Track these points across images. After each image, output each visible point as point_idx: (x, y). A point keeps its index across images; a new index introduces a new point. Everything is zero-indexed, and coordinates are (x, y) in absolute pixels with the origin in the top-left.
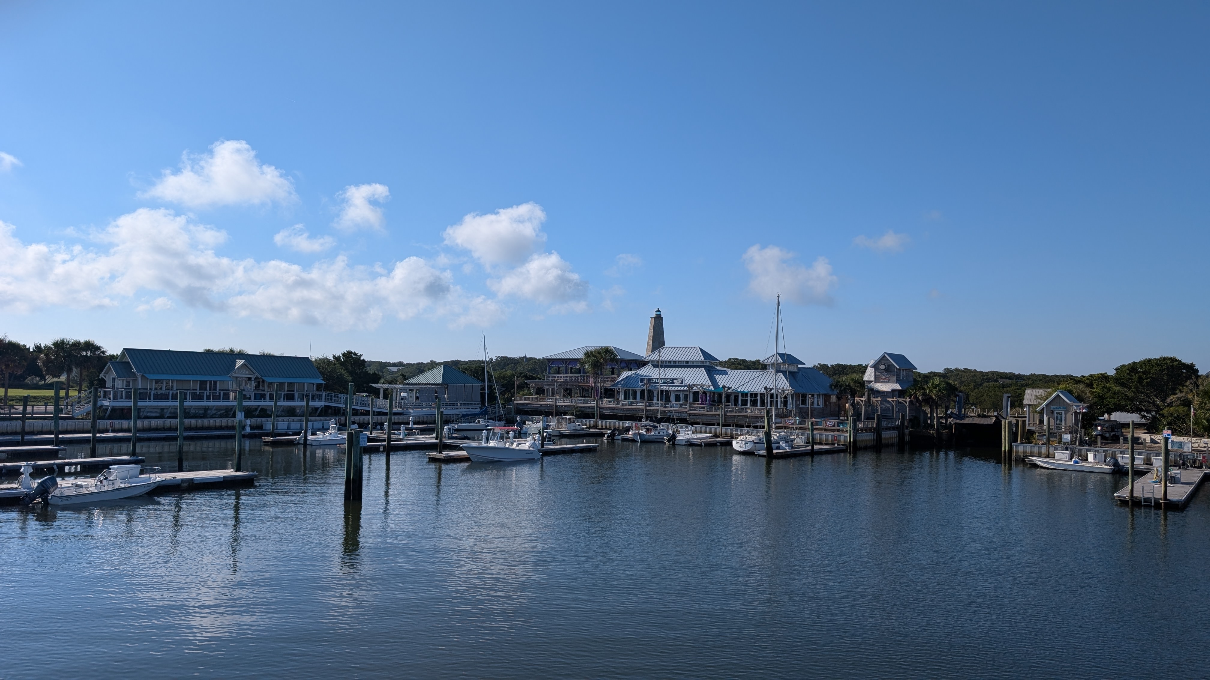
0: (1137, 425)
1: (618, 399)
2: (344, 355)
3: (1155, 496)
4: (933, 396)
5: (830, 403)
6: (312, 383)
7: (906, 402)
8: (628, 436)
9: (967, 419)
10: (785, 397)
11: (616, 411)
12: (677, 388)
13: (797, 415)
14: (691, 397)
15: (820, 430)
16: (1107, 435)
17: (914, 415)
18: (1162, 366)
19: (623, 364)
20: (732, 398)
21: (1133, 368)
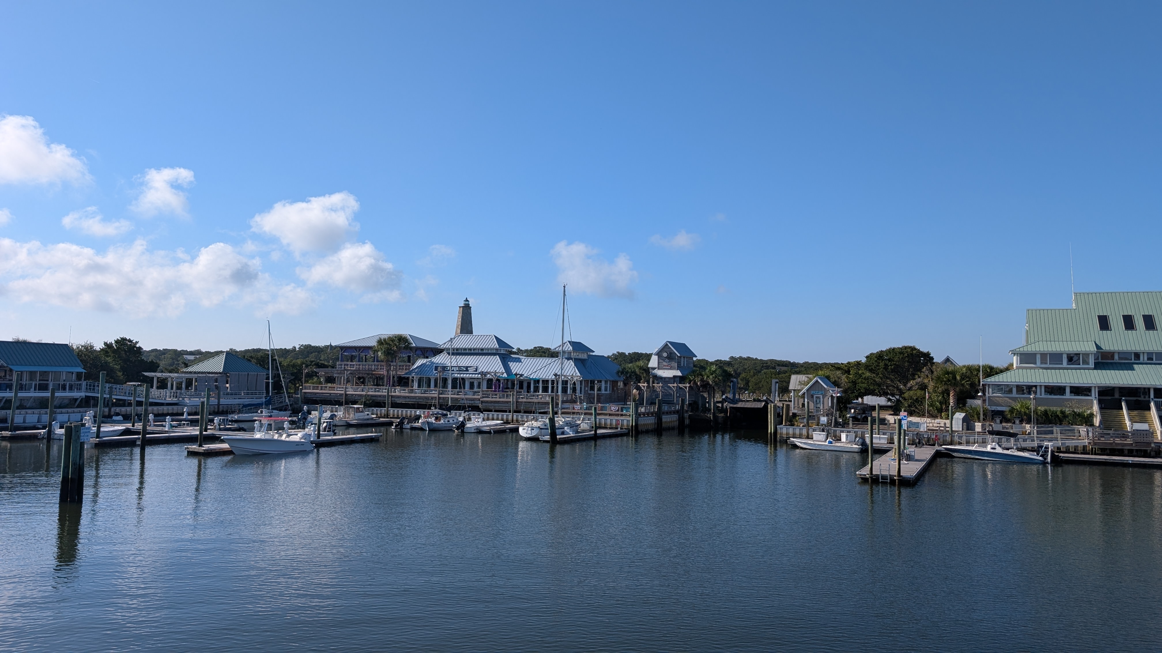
0: (882, 408)
1: (413, 387)
2: (117, 342)
3: (891, 474)
4: (710, 382)
5: (617, 389)
6: (70, 372)
7: (686, 387)
8: (418, 424)
9: (740, 403)
10: (574, 384)
11: (408, 400)
12: (471, 375)
13: (586, 400)
14: (484, 385)
15: (606, 414)
16: (859, 417)
17: (693, 399)
18: (904, 354)
19: (419, 352)
20: (525, 385)
21: (880, 356)
